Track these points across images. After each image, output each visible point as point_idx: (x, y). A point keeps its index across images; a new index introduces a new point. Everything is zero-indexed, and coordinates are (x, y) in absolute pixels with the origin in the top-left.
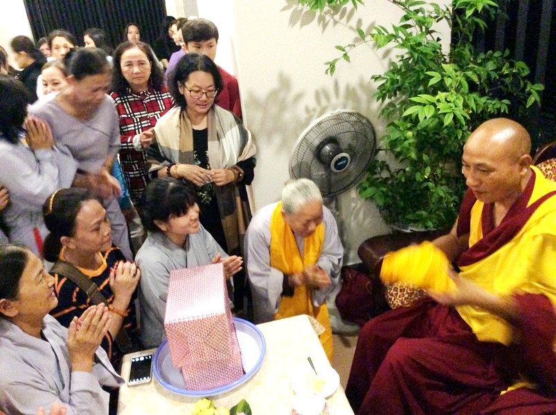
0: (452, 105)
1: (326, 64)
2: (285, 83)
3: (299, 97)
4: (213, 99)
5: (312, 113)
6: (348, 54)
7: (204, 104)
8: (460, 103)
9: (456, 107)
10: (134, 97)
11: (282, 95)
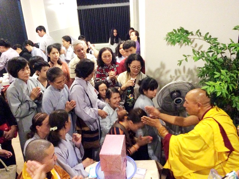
0: (222, 87)
1: (179, 61)
2: (163, 66)
3: (168, 72)
4: (140, 70)
5: (173, 78)
6: (187, 59)
7: (136, 72)
8: (226, 87)
9: (224, 88)
10: (106, 67)
11: (161, 70)
